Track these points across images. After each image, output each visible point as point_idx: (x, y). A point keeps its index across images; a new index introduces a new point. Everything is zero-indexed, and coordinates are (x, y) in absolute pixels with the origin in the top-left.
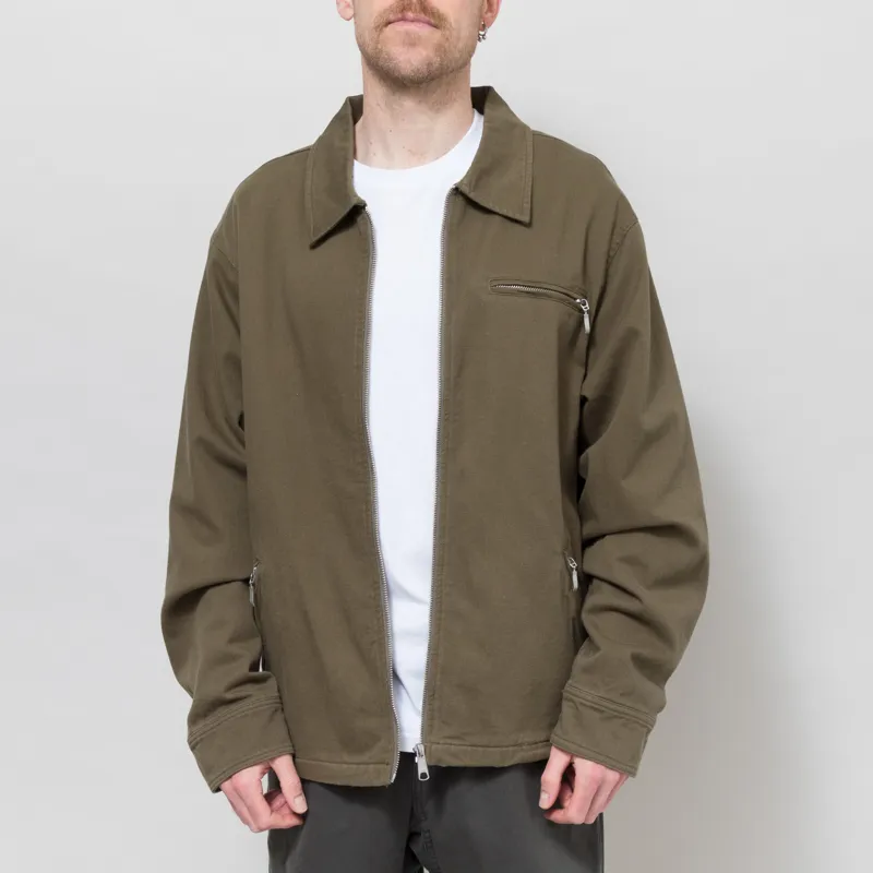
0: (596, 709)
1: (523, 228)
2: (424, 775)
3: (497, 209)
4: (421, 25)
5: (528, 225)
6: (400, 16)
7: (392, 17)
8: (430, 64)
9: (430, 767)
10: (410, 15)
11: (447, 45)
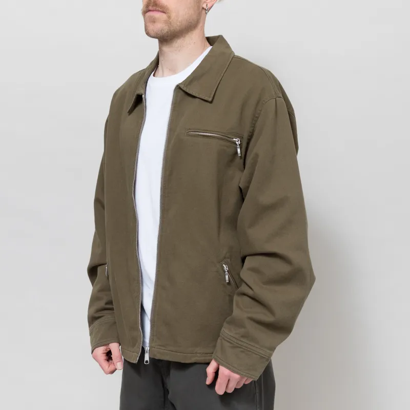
0: (229, 342)
1: (209, 104)
2: (147, 362)
3: (196, 95)
5: (211, 102)
6: (147, 9)
9: (150, 358)
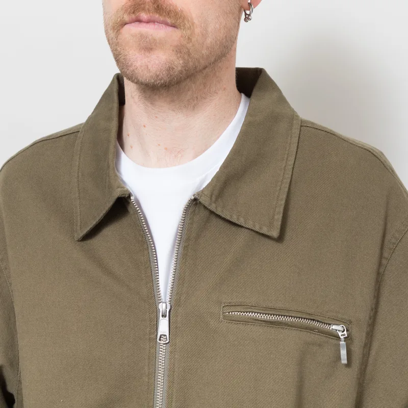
4: (157, 25)
5: (278, 239)
6: (133, 16)
7: (127, 18)
8: (170, 69)
10: (144, 16)
11: (189, 46)
